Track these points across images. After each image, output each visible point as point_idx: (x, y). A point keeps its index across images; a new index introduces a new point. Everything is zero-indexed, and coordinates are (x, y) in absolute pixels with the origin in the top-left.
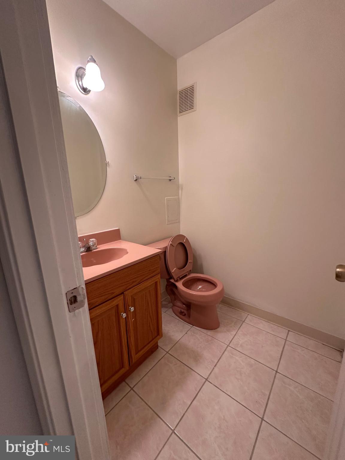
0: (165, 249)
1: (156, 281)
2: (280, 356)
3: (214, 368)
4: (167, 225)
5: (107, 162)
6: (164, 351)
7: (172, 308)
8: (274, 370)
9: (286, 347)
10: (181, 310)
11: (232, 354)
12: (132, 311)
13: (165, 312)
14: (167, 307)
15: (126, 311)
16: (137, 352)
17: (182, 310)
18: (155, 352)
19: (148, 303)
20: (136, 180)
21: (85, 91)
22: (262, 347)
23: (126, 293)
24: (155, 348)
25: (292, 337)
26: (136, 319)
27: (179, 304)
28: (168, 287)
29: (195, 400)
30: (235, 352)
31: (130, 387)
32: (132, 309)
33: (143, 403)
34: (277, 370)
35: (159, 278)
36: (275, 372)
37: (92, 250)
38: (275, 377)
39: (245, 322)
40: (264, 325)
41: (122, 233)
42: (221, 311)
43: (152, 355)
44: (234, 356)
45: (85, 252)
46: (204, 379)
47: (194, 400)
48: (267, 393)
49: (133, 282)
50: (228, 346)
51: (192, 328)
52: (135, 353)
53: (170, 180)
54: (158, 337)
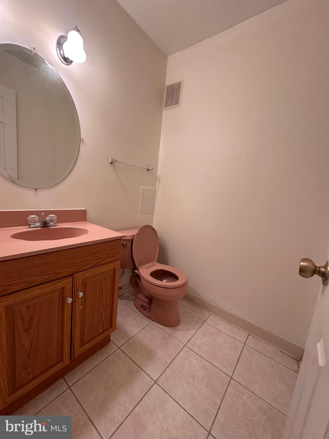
0: (133, 237)
1: (115, 267)
2: (236, 360)
3: (165, 370)
4: (140, 214)
5: (82, 138)
6: (115, 346)
7: (134, 301)
8: (229, 376)
9: (244, 351)
10: (142, 303)
11: (188, 355)
12: (80, 296)
13: (126, 305)
14: (129, 300)
15: (74, 296)
16: (82, 344)
17: (144, 304)
18: (105, 347)
19: (102, 290)
20: (112, 163)
21: (67, 61)
22: (220, 350)
23: (76, 275)
24: (106, 342)
25: (251, 341)
26: (85, 307)
27: (141, 297)
28: (132, 278)
29: (139, 405)
30: (191, 353)
31: (68, 385)
32: (81, 294)
33: (79, 406)
34: (232, 376)
35: (118, 265)
36: (229, 378)
37: (49, 227)
38: (229, 383)
39: (206, 321)
40: (224, 327)
41: (89, 214)
42: (183, 307)
43: (102, 349)
44: (189, 357)
45: (40, 227)
46: (153, 381)
47: (137, 405)
48: (219, 402)
49: (87, 264)
50: (185, 345)
51: (151, 323)
52: (79, 346)
53: (148, 170)
54: (111, 329)
